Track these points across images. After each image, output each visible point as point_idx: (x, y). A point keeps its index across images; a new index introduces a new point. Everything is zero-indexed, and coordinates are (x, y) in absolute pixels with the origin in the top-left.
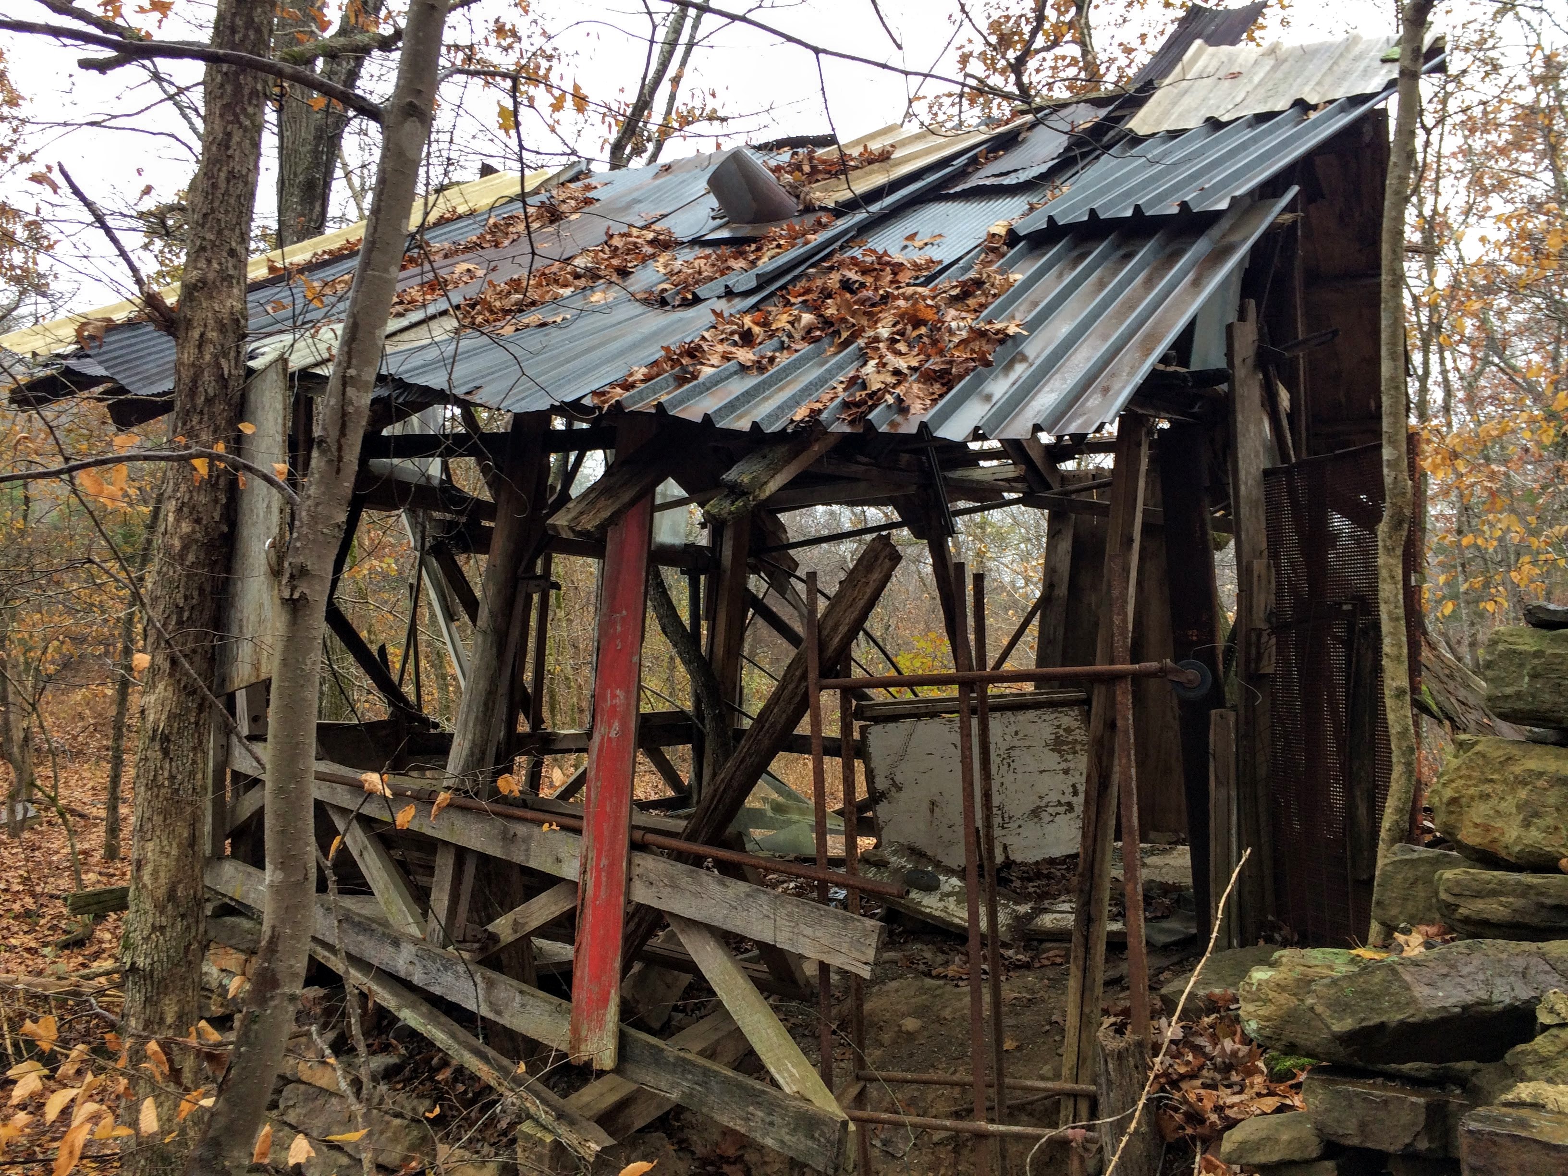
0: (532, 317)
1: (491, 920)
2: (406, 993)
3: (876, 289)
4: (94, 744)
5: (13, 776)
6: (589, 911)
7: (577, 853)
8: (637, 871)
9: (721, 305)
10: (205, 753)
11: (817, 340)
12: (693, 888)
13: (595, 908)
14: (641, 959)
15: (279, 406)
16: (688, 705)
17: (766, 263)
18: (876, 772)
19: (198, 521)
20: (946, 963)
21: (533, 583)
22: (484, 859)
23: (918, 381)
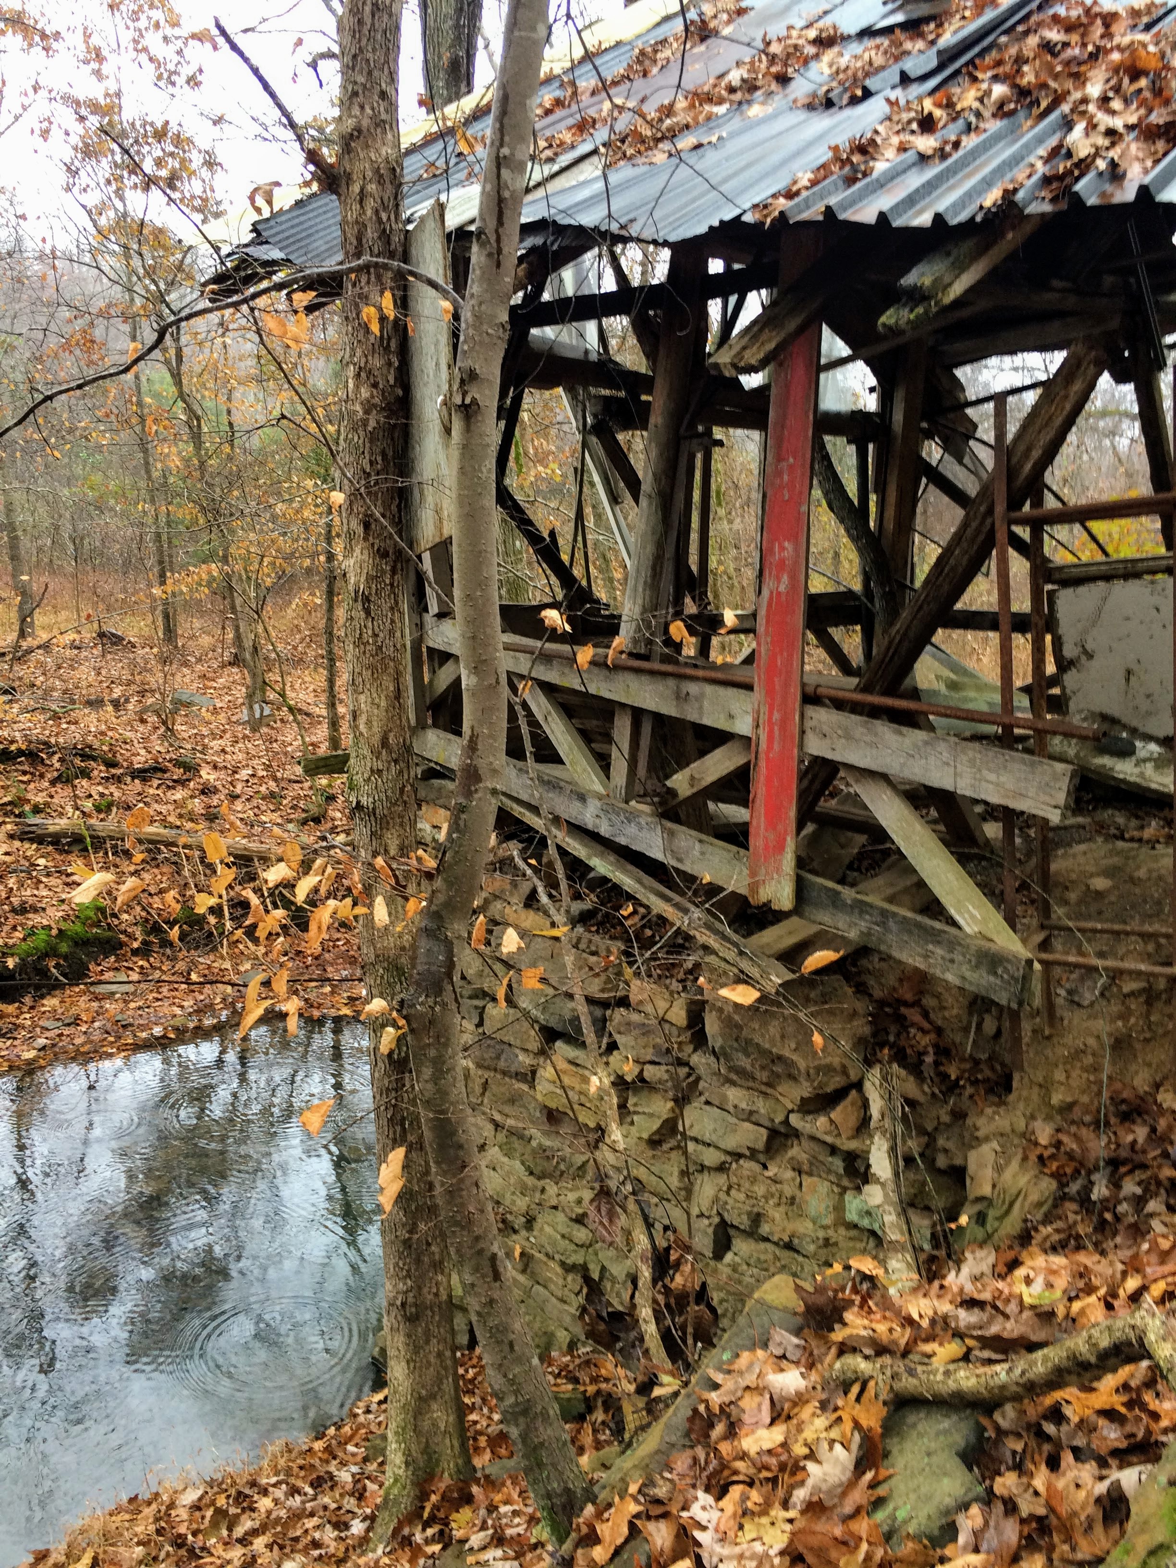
0: (685, 142)
1: (668, 777)
2: (593, 844)
3: (1084, 45)
4: (311, 653)
5: (249, 680)
6: (762, 764)
7: (749, 708)
8: (808, 724)
9: (897, 94)
10: (402, 613)
11: (1012, 113)
12: (868, 739)
13: (768, 759)
14: (813, 820)
15: (439, 255)
16: (857, 586)
17: (949, 37)
18: (1065, 639)
19: (375, 385)
20: (1142, 827)
21: (695, 441)
22: (658, 718)
23: (1137, 139)
